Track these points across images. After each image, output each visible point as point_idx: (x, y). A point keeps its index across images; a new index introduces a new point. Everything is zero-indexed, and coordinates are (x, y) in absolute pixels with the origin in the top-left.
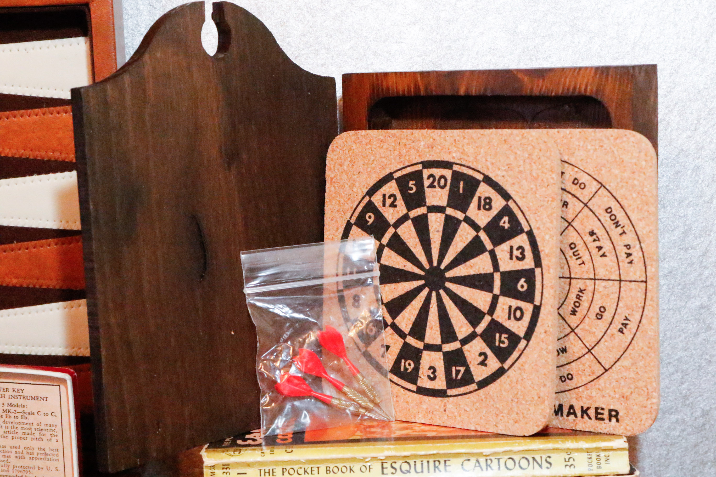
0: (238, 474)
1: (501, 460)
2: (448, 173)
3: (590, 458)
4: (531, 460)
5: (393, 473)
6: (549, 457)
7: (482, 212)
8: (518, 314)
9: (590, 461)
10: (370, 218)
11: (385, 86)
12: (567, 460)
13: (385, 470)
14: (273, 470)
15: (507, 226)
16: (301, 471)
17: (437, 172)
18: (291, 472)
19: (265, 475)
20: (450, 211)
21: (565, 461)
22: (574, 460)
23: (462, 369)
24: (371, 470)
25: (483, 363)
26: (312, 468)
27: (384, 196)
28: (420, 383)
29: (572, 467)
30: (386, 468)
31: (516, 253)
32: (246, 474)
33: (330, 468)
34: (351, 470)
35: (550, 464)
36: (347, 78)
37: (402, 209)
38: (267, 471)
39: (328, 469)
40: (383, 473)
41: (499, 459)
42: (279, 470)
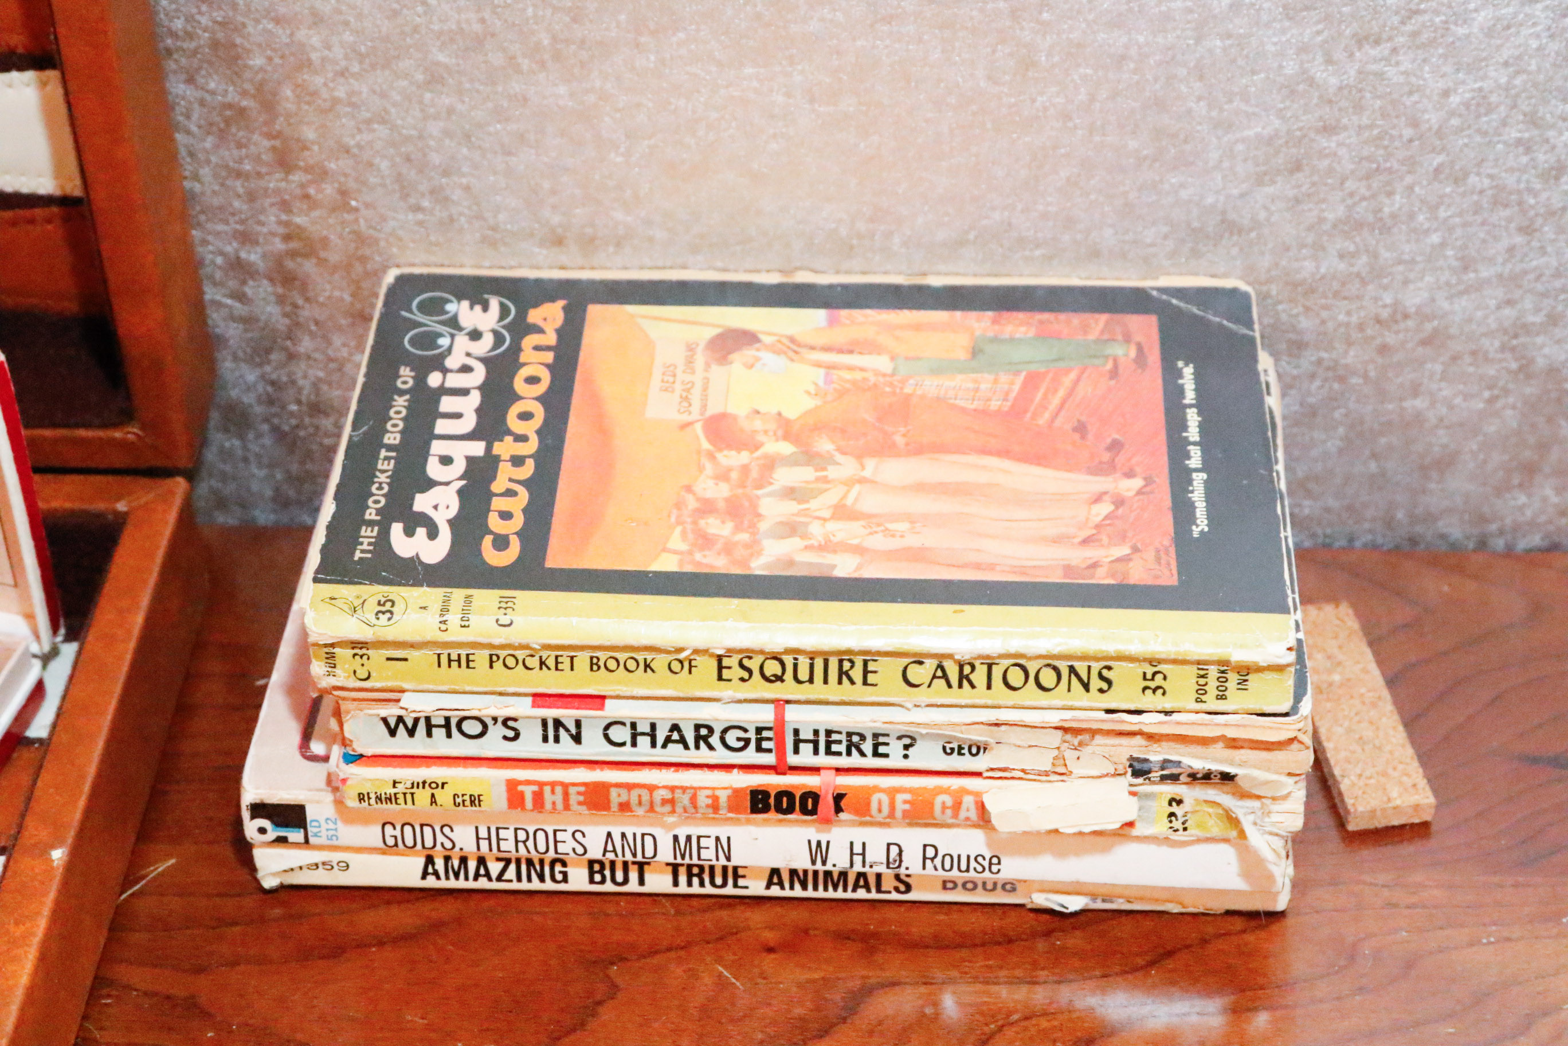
0: (388, 659)
1: (994, 667)
3: (1202, 677)
4: (1065, 673)
5: (742, 680)
6: (1109, 668)
9: (1202, 681)
12: (1149, 676)
13: (725, 672)
14: (468, 655)
16: (533, 663)
18: (511, 662)
19: (450, 666)
21: (1145, 678)
22: (1165, 678)
24: (693, 669)
26: (557, 657)
29: (1160, 691)
30: (729, 668)
32: (406, 660)
33: (598, 659)
34: (647, 666)
35: (1109, 683)
38: (454, 657)
39: (595, 661)
40: (720, 678)
41: (990, 667)
42: (481, 657)
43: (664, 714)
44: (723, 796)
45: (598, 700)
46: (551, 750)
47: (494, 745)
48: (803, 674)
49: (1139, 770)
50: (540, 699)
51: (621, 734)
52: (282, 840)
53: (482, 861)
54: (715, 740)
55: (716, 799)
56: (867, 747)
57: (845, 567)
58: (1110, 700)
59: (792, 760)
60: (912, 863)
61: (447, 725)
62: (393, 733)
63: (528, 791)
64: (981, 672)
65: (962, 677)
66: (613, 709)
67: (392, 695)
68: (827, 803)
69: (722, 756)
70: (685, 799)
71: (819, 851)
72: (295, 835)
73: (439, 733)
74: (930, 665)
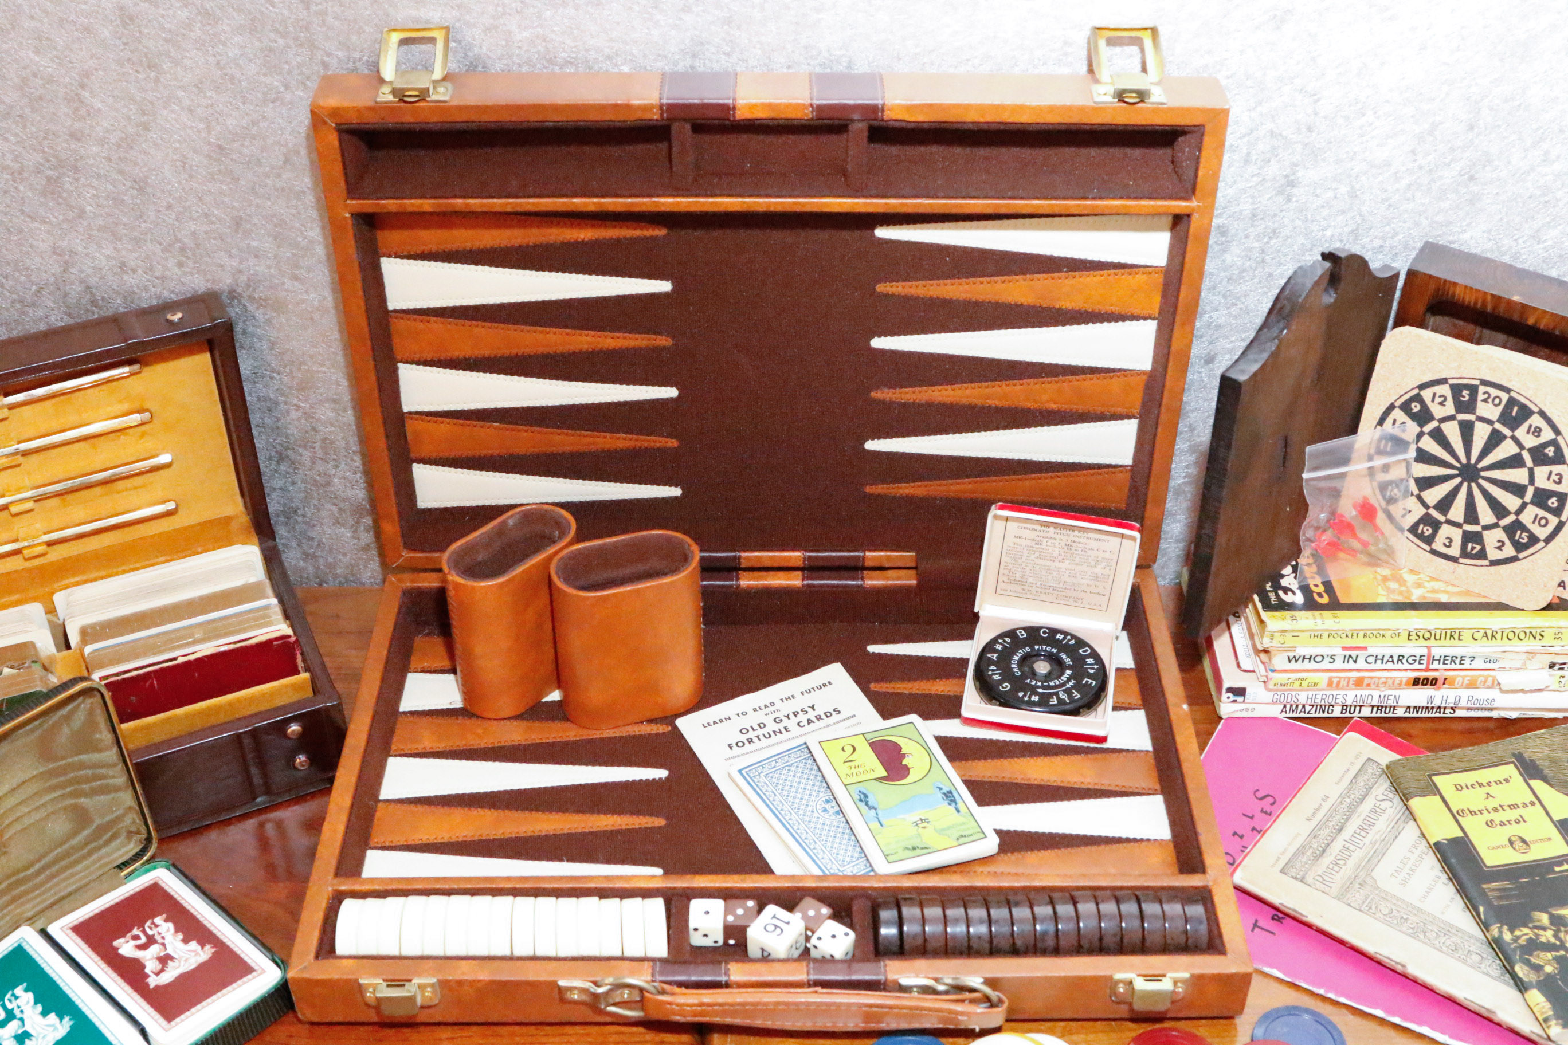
0: (1293, 636)
1: (1504, 632)
2: (1505, 397)
4: (1528, 634)
5: (1416, 639)
6: (1542, 632)
7: (1530, 435)
8: (1543, 522)
10: (1416, 407)
11: (1451, 292)
12: (1557, 633)
13: (1410, 637)
14: (1321, 634)
15: (1551, 454)
16: (1344, 636)
17: (1494, 392)
18: (1336, 636)
19: (1314, 638)
20: (1498, 426)
21: (1555, 634)
22: (1562, 634)
23: (1478, 547)
24: (1399, 636)
25: (1499, 548)
26: (1352, 634)
27: (1435, 395)
28: (1434, 546)
29: (1560, 639)
30: (1412, 635)
31: (1554, 477)
32: (1299, 636)
33: (1367, 634)
34: (1383, 636)
35: (1543, 637)
36: (1411, 274)
37: (1450, 409)
38: (1316, 635)
39: (1365, 634)
40: (1409, 639)
41: (1502, 633)
42: (1325, 635)
43: (1387, 652)
44: (1404, 680)
45: (1365, 648)
46: (1346, 666)
47: (1325, 665)
48: (1438, 637)
49: (1552, 666)
50: (1345, 648)
51: (1371, 660)
52: (1235, 701)
53: (1304, 706)
54: (1404, 661)
55: (1401, 682)
56: (1457, 661)
57: (1444, 598)
58: (1544, 642)
59: (1431, 667)
60: (1463, 703)
61: (1310, 659)
62: (1290, 661)
63: (1335, 681)
64: (1500, 634)
65: (1493, 636)
66: (1370, 651)
67: (1293, 648)
68: (1441, 682)
69: (1406, 666)
70: (1390, 682)
71: (1431, 699)
72: (1240, 699)
73: (1306, 661)
74: (1482, 632)
